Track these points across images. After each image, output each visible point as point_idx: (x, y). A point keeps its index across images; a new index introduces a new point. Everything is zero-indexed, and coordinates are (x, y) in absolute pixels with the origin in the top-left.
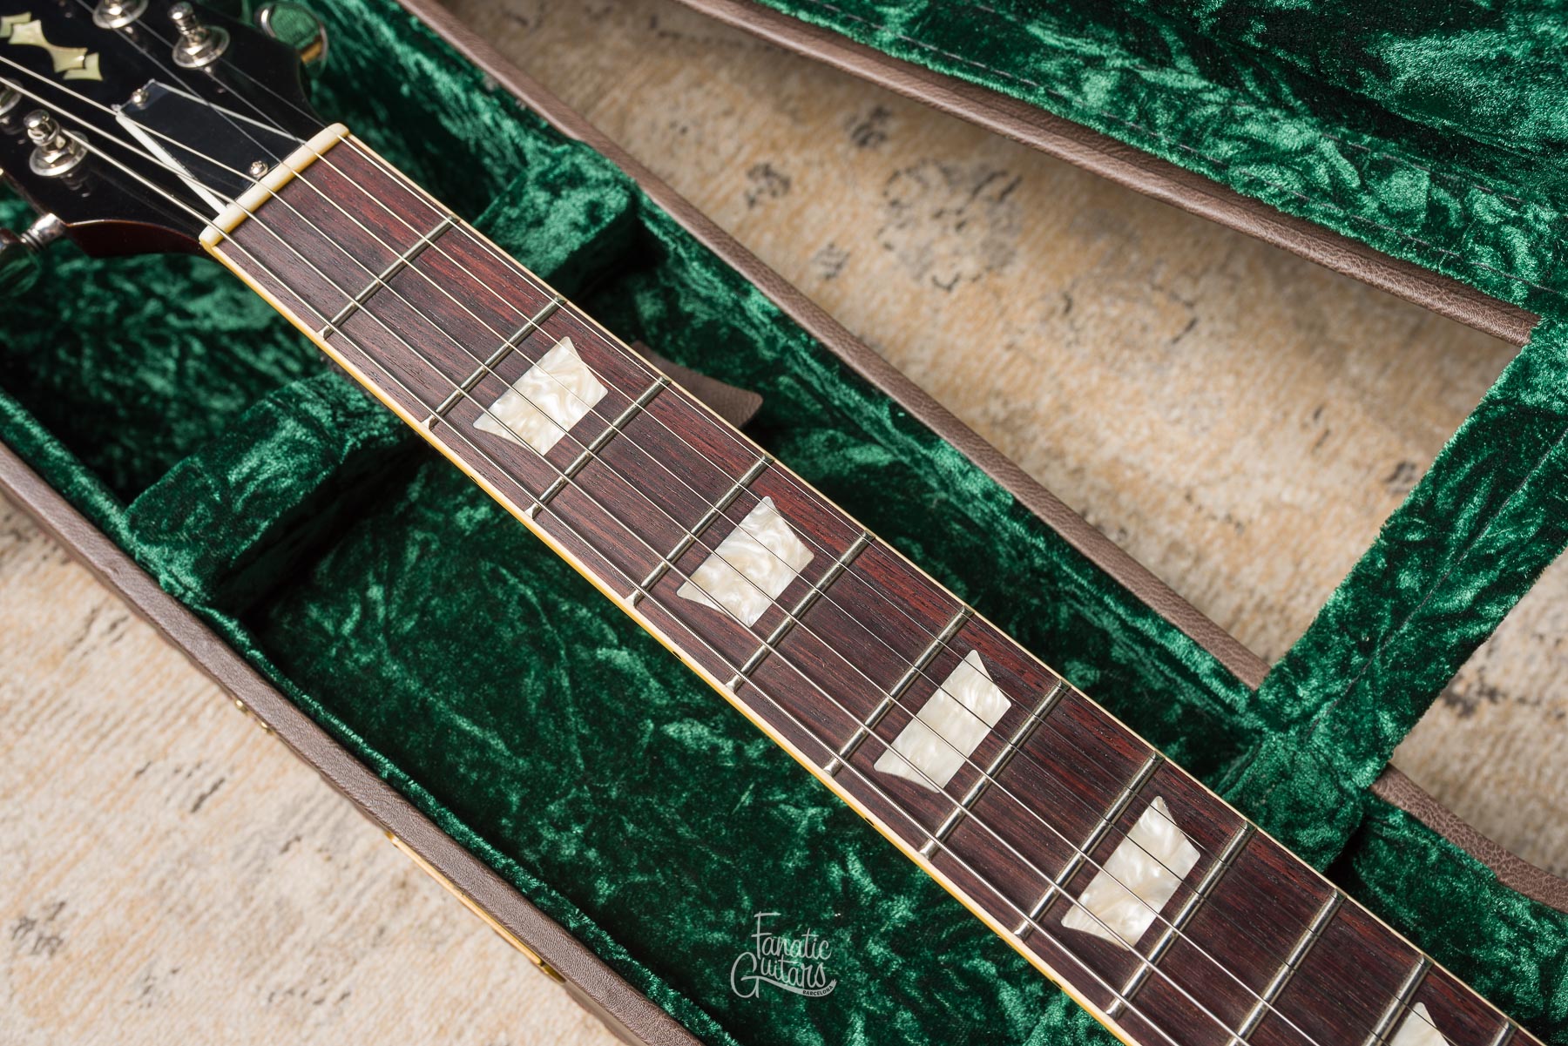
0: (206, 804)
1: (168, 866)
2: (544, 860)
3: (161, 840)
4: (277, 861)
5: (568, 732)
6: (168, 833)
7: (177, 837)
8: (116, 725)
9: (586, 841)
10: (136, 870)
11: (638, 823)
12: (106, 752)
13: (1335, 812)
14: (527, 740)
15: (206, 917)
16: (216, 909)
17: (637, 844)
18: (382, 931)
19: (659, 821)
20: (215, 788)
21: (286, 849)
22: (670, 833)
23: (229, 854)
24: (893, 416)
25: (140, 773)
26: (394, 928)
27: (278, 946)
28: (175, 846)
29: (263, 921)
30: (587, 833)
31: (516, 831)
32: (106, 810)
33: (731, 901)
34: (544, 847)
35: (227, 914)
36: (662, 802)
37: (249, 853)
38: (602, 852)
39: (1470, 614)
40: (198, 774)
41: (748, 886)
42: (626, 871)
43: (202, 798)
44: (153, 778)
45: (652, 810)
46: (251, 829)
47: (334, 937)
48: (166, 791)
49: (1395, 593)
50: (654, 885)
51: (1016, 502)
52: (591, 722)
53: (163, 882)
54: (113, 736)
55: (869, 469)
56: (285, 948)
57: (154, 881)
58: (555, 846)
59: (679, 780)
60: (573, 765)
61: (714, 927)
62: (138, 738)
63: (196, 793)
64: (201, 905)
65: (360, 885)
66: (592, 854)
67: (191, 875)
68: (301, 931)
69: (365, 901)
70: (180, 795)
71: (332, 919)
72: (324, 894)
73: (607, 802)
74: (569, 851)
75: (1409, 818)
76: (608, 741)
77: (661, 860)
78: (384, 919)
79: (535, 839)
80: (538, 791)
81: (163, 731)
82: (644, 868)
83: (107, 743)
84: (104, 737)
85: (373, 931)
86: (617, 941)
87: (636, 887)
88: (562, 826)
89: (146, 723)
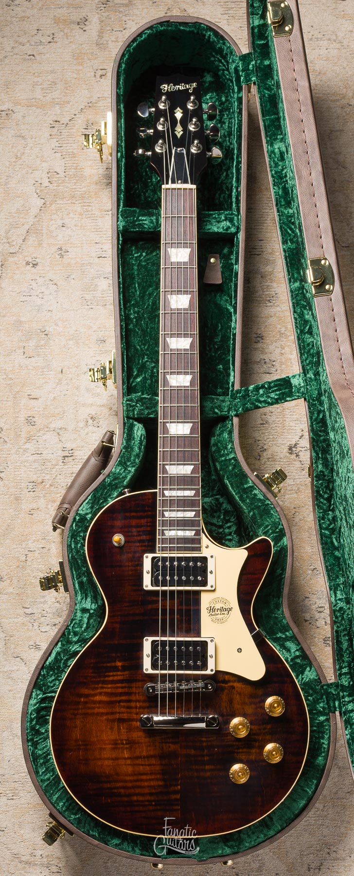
0: (100, 258)
1: (87, 262)
2: (128, 314)
3: (90, 257)
4: (102, 279)
5: (148, 301)
6: (91, 257)
7: (92, 259)
8: (100, 231)
9: (135, 318)
10: (82, 258)
11: (144, 323)
12: (95, 234)
13: (223, 412)
14: (142, 297)
15: (85, 276)
16: (87, 276)
17: (141, 325)
18: (105, 305)
19: (147, 325)
20: (104, 257)
21: (105, 278)
22: (147, 328)
23: (96, 270)
24: (234, 304)
25: (96, 243)
26: (107, 306)
27: (90, 291)
28: (91, 260)
29: (92, 285)
30: (137, 317)
31: (129, 307)
32: (87, 244)
33: (145, 345)
34: (130, 313)
35: (88, 278)
36: (150, 323)
37: (100, 273)
38: (136, 321)
39: (260, 402)
40: (104, 252)
41: (149, 346)
42: (136, 327)
43: (101, 257)
44: (97, 246)
45: (147, 323)
46: (103, 269)
47: (99, 298)
48: (97, 250)
49: (258, 391)
50: (138, 332)
51: (235, 334)
52: (152, 303)
53: (84, 264)
54: (99, 233)
55: (227, 310)
56: (91, 292)
57: (83, 262)
58: (131, 314)
59: (155, 323)
60: (144, 306)
61: (139, 346)
62: (101, 237)
63: (101, 255)
64: (85, 273)
65: (109, 295)
66: (134, 320)
67: (89, 267)
68: (95, 292)
69: (108, 298)
70: (99, 253)
71: (101, 296)
72: (104, 291)
73: (143, 316)
74: (132, 316)
75: (232, 424)
76: (152, 308)
77: (142, 330)
78: (107, 304)
79: (130, 311)
80: (137, 305)
81: (105, 240)
82: (139, 329)
83: (96, 233)
84: (97, 231)
85: (105, 304)
86: (125, 331)
87: (135, 330)
88: (134, 313)
89: (105, 236)
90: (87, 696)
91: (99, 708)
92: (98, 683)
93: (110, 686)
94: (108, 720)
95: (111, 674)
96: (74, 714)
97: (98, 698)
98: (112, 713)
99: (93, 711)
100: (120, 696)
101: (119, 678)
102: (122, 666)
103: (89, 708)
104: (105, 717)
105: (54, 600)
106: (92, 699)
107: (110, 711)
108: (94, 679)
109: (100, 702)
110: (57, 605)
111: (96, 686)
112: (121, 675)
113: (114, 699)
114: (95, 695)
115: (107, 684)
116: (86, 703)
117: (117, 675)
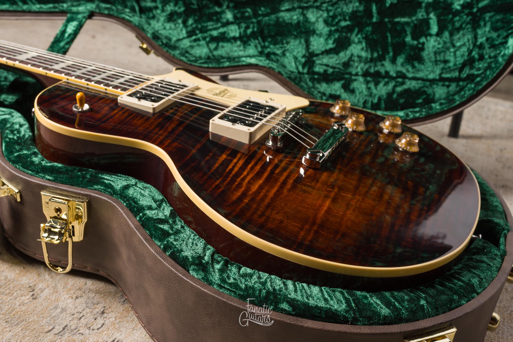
90: (244, 194)
91: (268, 191)
92: (233, 180)
93: (245, 173)
94: (289, 190)
95: (230, 167)
96: (260, 216)
97: (255, 187)
98: (284, 183)
99: (269, 198)
100: (266, 169)
101: (241, 162)
102: (228, 156)
103: (263, 199)
104: (285, 191)
105: (70, 301)
106: (251, 192)
107: (279, 184)
108: (226, 182)
109: (261, 187)
110: (79, 300)
111: (236, 183)
112: (239, 160)
113: (266, 175)
114: (248, 189)
115: (241, 174)
116: (253, 200)
117: (236, 163)
